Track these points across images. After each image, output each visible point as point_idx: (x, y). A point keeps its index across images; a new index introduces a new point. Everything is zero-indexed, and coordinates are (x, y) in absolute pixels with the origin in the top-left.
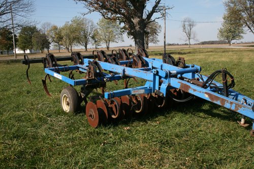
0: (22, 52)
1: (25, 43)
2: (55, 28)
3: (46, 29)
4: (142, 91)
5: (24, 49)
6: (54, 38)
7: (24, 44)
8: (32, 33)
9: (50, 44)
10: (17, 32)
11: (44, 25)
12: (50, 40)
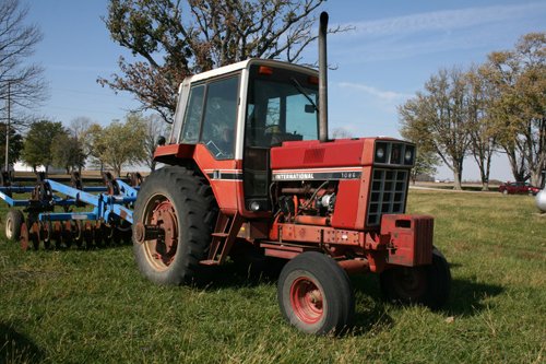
0: (30, 169)
1: (37, 153)
2: (96, 129)
3: (79, 130)
4: (84, 217)
5: (34, 163)
6: (93, 147)
7: (34, 155)
8: (53, 135)
9: (86, 157)
10: (23, 131)
11: (77, 121)
12: (86, 151)
